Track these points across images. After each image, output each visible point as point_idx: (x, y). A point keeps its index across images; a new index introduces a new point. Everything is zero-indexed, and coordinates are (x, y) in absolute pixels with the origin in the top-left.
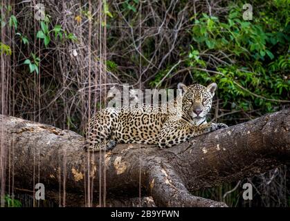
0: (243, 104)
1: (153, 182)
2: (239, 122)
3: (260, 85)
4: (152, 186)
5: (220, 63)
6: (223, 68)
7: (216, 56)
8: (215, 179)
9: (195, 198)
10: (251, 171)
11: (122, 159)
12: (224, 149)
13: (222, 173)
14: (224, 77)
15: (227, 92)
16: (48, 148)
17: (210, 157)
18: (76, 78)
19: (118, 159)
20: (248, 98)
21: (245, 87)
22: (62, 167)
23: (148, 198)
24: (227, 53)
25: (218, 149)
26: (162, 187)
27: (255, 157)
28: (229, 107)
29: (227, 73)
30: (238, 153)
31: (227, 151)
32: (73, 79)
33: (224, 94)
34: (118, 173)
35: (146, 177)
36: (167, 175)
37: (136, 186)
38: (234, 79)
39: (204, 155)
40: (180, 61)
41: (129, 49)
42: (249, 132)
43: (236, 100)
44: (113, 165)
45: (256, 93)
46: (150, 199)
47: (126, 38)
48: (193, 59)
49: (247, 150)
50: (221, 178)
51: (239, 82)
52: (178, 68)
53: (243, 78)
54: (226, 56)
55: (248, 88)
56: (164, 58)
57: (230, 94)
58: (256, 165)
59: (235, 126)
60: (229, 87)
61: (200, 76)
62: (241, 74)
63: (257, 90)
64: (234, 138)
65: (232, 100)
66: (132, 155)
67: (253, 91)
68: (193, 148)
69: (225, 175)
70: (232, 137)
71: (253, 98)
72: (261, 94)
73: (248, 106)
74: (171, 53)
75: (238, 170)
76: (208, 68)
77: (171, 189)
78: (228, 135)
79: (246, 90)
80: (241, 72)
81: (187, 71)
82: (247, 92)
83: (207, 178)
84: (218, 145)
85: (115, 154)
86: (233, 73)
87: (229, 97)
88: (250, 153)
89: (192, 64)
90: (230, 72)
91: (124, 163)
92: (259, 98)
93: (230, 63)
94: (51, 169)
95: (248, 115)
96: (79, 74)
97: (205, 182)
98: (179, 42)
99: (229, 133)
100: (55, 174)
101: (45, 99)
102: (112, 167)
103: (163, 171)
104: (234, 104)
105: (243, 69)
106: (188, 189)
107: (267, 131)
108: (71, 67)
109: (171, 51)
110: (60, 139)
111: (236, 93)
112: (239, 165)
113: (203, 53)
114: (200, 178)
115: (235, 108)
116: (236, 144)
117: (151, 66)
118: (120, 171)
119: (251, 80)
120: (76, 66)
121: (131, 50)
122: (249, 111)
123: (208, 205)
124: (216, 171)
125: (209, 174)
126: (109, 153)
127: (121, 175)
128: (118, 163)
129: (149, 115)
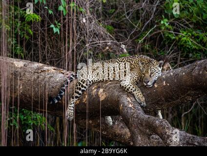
1: (121, 106)
4: (121, 108)
5: (182, 27)
6: (185, 30)
7: (180, 23)
8: (162, 104)
9: (147, 116)
10: (185, 99)
11: (104, 91)
12: (168, 85)
13: (167, 100)
14: (184, 37)
17: (160, 90)
18: (85, 37)
19: (101, 90)
24: (188, 20)
25: (164, 84)
26: (127, 109)
27: (188, 90)
29: (186, 34)
30: (177, 87)
31: (170, 86)
32: (82, 38)
35: (117, 103)
36: (130, 101)
38: (192, 38)
39: (155, 89)
40: (155, 26)
41: (123, 17)
42: (184, 73)
44: (97, 94)
47: (121, 10)
48: (164, 25)
49: (183, 85)
50: (167, 104)
51: (195, 40)
52: (154, 30)
53: (198, 37)
54: (187, 23)
56: (146, 24)
58: (188, 95)
59: (176, 70)
60: (188, 43)
61: (168, 36)
62: (196, 35)
64: (174, 77)
66: (110, 88)
69: (169, 102)
74: (151, 20)
76: (175, 30)
77: (132, 111)
78: (171, 75)
80: (197, 33)
81: (160, 32)
83: (157, 104)
84: (164, 82)
85: (99, 87)
86: (190, 34)
88: (184, 87)
89: (163, 28)
90: (189, 34)
91: (104, 93)
93: (189, 27)
96: (87, 34)
97: (157, 106)
98: (156, 14)
102: (97, 96)
103: (129, 99)
105: (198, 31)
107: (195, 72)
108: (81, 30)
109: (151, 19)
110: (65, 77)
112: (178, 95)
113: (171, 20)
114: (153, 103)
116: (176, 81)
117: (137, 29)
118: (102, 98)
119: (203, 39)
120: (84, 29)
121: (125, 18)
123: (155, 121)
124: (163, 99)
125: (159, 101)
126: (95, 87)
127: (102, 101)
128: (101, 93)
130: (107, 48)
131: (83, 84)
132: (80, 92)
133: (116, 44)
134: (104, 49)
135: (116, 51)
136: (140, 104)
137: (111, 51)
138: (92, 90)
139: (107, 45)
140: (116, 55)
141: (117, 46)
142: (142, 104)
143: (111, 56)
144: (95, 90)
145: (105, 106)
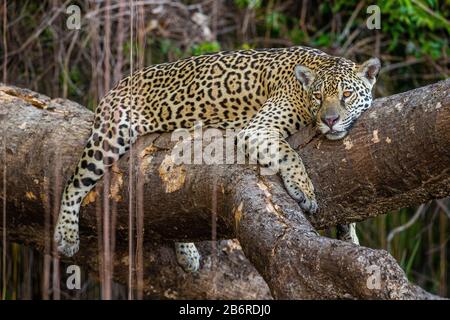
0: (432, 44)
1: (240, 208)
2: (422, 83)
4: (238, 217)
8: (367, 202)
9: (326, 242)
10: (443, 186)
12: (389, 141)
13: (383, 192)
15: (396, 21)
16: (22, 137)
17: (359, 157)
19: (169, 159)
21: (434, 9)
22: (52, 177)
23: (230, 243)
25: (376, 139)
26: (259, 220)
28: (400, 52)
30: (416, 148)
31: (394, 144)
33: (391, 25)
34: (169, 189)
35: (227, 199)
36: (269, 195)
37: (205, 216)
39: (346, 153)
42: (439, 105)
43: (417, 37)
44: (156, 173)
46: (234, 245)
49: (436, 142)
50: (381, 200)
55: (441, 12)
57: (404, 24)
59: (412, 92)
60: (402, 9)
64: (408, 117)
65: (406, 37)
68: (323, 139)
69: (390, 195)
70: (404, 115)
73: (440, 49)
75: (417, 183)
77: (277, 224)
78: (396, 110)
79: (437, 15)
82: (436, 20)
83: (352, 201)
84: (375, 133)
85: (160, 150)
87: (402, 30)
88: (441, 148)
91: (180, 169)
94: (29, 181)
95: (439, 68)
97: (349, 209)
99: (399, 106)
100: (37, 190)
102: (156, 178)
103: (262, 187)
104: (411, 46)
106: (312, 224)
110: (48, 118)
111: (415, 22)
112: (418, 173)
115: (413, 54)
116: (412, 129)
118: (173, 185)
122: (443, 59)
123: (352, 257)
124: (371, 186)
125: (357, 192)
126: (148, 148)
127: (173, 193)
128: (168, 169)
129: (242, 73)
130: (154, 23)
131: (110, 141)
132: (99, 166)
135: (180, 34)
144: (149, 159)
145: (183, 208)
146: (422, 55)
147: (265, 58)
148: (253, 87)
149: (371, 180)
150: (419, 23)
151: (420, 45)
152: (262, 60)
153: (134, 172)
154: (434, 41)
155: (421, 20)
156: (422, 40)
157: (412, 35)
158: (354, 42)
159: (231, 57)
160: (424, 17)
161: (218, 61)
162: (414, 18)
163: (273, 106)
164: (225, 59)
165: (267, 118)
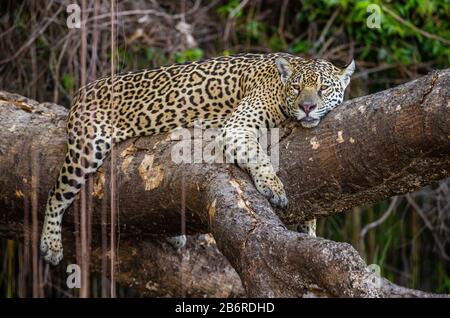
0: (403, 51)
1: (214, 204)
3: (434, 14)
4: (211, 212)
8: (333, 198)
11: (156, 160)
12: (353, 140)
13: (347, 188)
16: (12, 139)
17: (326, 156)
19: (148, 159)
20: (411, 39)
21: (404, 18)
26: (232, 215)
28: (373, 58)
31: (357, 144)
34: (148, 187)
35: (202, 196)
36: (240, 192)
39: (313, 152)
42: (399, 107)
43: (388, 44)
44: (137, 172)
45: (427, 30)
46: (209, 239)
51: (395, 9)
55: (412, 20)
57: (375, 31)
59: (373, 96)
63: (429, 24)
64: (371, 119)
65: (378, 44)
67: (420, 25)
68: (292, 139)
69: (354, 191)
70: (366, 117)
71: (421, 40)
72: (436, 33)
73: (411, 55)
75: (379, 181)
78: (359, 112)
79: (408, 23)
82: (409, 28)
84: (340, 134)
85: (140, 150)
87: (374, 37)
91: (157, 168)
92: (433, 40)
97: (316, 205)
99: (362, 108)
101: (9, 41)
102: (137, 176)
103: (234, 184)
104: (383, 53)
106: (282, 220)
107: (434, 104)
110: (35, 121)
111: (386, 30)
114: (307, 197)
115: (385, 60)
116: (374, 130)
118: (152, 183)
122: (413, 65)
123: (318, 248)
126: (129, 149)
127: (152, 191)
128: (148, 168)
129: (222, 78)
130: (140, 32)
131: (88, 157)
132: (81, 180)
133: (163, 21)
134: (129, 34)
135: (164, 42)
136: (269, 198)
137: (151, 41)
138: (120, 160)
139: (137, 25)
140: (167, 55)
141: (168, 25)
142: (275, 200)
143: (150, 56)
144: (130, 159)
145: (162, 205)
146: (393, 61)
147: (243, 63)
148: (233, 91)
149: (337, 178)
150: (390, 31)
151: (392, 51)
152: (239, 65)
153: (115, 171)
154: (405, 48)
155: (393, 29)
156: (394, 47)
157: (384, 42)
158: (329, 48)
159: (209, 65)
160: (395, 25)
161: (195, 70)
162: (386, 26)
163: (247, 106)
164: (203, 67)
165: (241, 117)
